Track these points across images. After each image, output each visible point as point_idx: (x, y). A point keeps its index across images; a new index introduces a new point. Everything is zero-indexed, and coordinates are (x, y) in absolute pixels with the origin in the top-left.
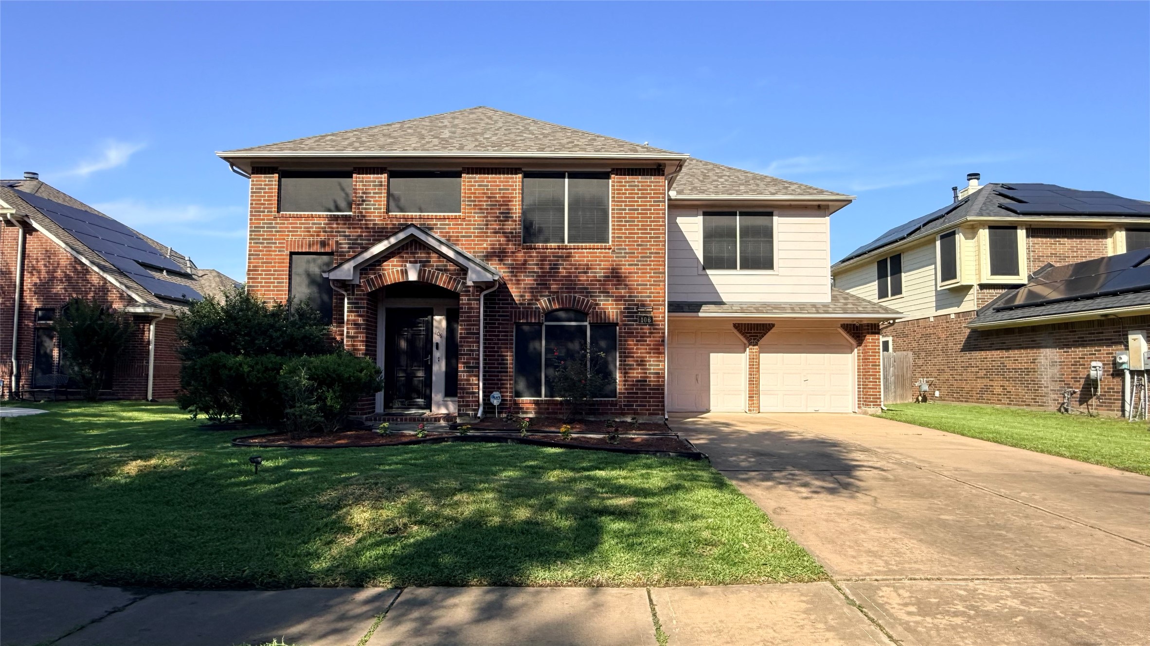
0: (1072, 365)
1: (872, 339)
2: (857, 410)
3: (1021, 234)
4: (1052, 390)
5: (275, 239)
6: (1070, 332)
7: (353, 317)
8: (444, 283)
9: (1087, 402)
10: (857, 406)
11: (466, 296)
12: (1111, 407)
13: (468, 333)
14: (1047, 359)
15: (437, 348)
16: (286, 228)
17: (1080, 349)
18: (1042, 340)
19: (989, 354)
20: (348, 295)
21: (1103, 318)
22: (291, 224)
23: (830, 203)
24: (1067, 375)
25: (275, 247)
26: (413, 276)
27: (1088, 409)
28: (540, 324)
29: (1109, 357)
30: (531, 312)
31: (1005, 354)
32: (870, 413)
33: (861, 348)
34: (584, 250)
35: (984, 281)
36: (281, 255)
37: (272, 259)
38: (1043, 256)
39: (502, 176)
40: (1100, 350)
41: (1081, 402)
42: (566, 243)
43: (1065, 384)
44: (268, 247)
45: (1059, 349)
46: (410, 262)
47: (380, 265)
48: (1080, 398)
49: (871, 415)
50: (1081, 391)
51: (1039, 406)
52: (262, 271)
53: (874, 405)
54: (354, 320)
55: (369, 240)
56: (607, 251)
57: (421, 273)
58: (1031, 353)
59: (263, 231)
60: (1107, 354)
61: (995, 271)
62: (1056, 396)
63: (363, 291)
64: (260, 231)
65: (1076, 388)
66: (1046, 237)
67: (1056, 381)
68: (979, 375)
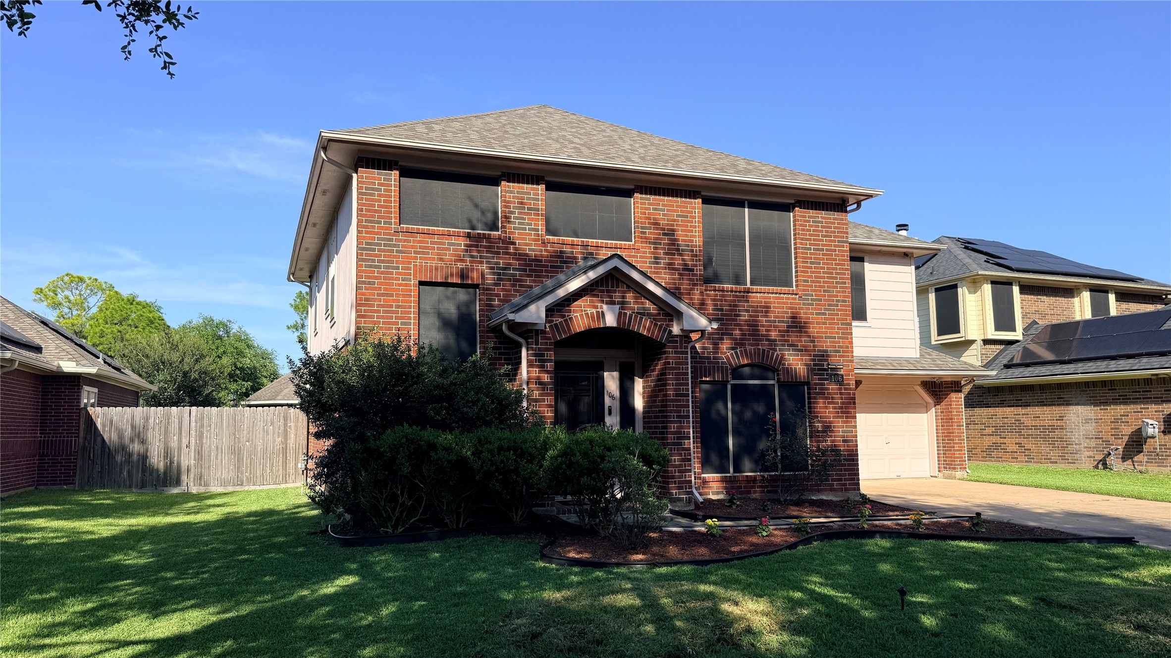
0: (1111, 422)
1: (956, 398)
2: (937, 473)
3: (1016, 289)
4: (1085, 447)
5: (397, 262)
6: (1109, 390)
7: (535, 373)
8: (649, 330)
9: (1132, 458)
10: (937, 469)
11: (674, 347)
12: (1163, 463)
13: (677, 395)
14: (1078, 416)
15: (610, 414)
16: (412, 247)
17: (1122, 407)
18: (1072, 398)
19: (1000, 411)
20: (528, 344)
21: (1154, 377)
22: (420, 242)
23: (914, 251)
24: (1105, 432)
25: (397, 273)
26: (610, 320)
27: (1134, 465)
28: (724, 383)
29: (1159, 415)
30: (718, 368)
31: (1021, 410)
32: (957, 477)
33: (939, 407)
34: (770, 295)
35: (990, 337)
36: (406, 285)
37: (394, 290)
38: (1029, 313)
39: (679, 199)
40: (1148, 408)
41: (1124, 459)
42: (748, 285)
43: (1103, 441)
44: (387, 273)
45: (1094, 406)
46: (607, 303)
47: (569, 305)
48: (1123, 455)
49: (959, 479)
50: (1124, 448)
51: (1070, 463)
52: (378, 306)
53: (960, 468)
54: (538, 378)
55: (525, 270)
56: (794, 296)
57: (620, 316)
58: (1057, 410)
59: (379, 250)
60: (1156, 411)
61: (998, 328)
62: (1091, 453)
63: (549, 338)
64: (374, 250)
65: (1120, 445)
66: (1031, 294)
67: (1092, 438)
68: (985, 432)
